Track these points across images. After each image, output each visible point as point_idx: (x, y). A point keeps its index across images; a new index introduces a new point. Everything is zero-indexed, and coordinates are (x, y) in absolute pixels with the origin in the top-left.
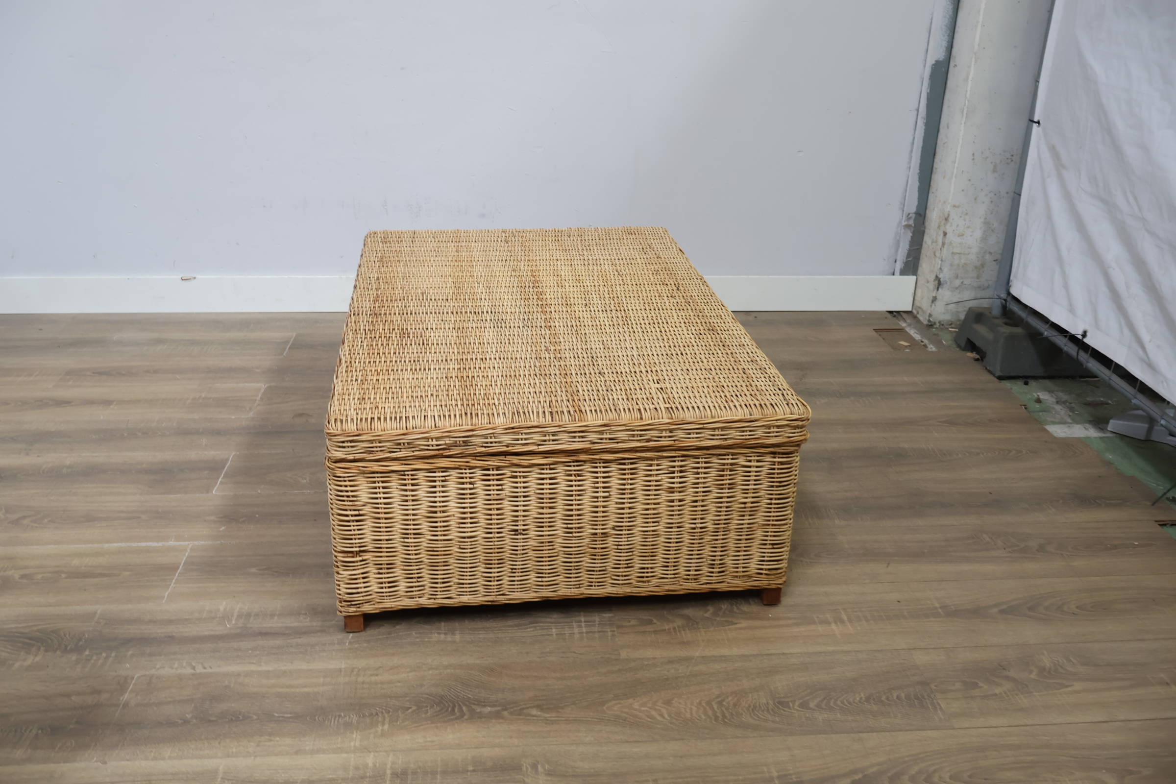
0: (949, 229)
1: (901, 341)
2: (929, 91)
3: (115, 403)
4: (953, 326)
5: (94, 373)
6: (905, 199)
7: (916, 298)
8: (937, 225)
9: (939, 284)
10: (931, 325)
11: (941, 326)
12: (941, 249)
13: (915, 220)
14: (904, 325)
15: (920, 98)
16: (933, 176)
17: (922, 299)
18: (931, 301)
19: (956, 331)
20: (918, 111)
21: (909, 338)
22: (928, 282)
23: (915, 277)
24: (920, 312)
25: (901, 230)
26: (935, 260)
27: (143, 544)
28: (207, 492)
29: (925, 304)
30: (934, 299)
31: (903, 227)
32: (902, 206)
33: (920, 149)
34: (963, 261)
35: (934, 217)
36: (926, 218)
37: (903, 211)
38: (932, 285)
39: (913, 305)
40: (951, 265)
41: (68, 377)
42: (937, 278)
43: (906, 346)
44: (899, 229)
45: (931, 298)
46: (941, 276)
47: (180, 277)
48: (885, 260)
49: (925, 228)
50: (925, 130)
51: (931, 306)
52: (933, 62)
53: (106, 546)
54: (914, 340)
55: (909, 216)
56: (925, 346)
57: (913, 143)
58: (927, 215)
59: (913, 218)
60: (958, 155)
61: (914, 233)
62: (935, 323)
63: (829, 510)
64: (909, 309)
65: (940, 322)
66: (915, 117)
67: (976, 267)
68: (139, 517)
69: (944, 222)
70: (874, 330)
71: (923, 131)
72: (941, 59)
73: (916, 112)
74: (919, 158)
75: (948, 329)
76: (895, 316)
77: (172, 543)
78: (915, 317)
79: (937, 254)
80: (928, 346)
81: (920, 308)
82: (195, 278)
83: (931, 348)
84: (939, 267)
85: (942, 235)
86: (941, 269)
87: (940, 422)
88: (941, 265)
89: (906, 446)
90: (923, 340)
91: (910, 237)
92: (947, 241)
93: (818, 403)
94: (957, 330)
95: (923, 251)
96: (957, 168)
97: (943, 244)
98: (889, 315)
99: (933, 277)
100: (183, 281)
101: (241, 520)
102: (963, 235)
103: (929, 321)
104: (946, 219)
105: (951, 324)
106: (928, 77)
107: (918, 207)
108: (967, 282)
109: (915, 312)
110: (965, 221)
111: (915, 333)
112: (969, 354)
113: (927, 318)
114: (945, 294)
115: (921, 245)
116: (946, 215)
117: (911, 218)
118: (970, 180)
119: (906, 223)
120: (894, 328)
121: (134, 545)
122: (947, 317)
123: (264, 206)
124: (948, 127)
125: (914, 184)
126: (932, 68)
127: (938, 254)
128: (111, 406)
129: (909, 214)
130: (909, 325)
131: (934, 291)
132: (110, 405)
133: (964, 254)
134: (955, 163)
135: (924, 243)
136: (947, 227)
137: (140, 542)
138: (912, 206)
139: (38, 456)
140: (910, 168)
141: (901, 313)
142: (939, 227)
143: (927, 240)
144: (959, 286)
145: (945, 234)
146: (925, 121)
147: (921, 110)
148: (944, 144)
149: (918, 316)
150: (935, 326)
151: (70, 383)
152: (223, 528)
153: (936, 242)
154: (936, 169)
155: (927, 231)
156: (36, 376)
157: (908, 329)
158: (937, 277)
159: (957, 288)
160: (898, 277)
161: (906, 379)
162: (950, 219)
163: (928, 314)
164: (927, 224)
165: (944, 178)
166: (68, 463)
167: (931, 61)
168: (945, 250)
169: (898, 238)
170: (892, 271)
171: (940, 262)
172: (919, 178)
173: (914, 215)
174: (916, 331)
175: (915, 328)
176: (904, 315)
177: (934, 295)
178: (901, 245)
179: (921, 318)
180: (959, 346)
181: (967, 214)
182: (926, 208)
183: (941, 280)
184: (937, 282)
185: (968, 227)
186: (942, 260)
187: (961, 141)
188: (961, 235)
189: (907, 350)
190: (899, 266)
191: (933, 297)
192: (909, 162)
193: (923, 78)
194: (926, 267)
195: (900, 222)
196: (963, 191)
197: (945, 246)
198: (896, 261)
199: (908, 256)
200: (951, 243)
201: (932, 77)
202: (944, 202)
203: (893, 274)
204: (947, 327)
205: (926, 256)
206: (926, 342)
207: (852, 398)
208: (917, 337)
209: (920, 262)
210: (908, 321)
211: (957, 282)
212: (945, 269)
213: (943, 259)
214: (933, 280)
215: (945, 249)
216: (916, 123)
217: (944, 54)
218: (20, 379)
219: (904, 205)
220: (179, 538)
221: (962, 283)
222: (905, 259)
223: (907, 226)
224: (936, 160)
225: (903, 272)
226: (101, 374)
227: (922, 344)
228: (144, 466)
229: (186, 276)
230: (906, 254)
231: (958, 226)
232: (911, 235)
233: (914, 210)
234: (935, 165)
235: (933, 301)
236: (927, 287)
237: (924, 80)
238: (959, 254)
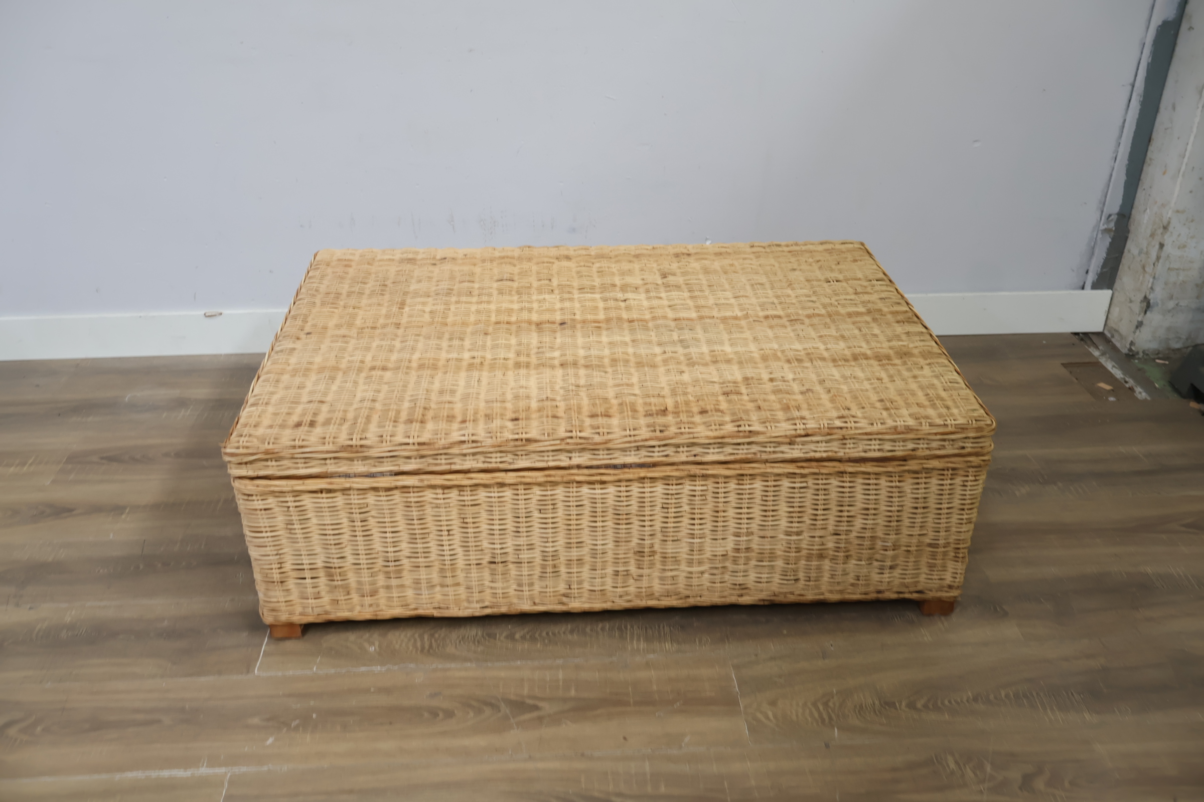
0: (1168, 240)
1: (1099, 382)
2: (1150, 61)
3: (127, 511)
4: (1160, 356)
5: (102, 458)
6: (1106, 197)
7: (1110, 316)
8: (1149, 232)
9: (1147, 305)
10: (1131, 355)
11: (1145, 357)
12: (1154, 264)
13: (1117, 223)
14: (1096, 353)
15: (1138, 69)
16: (1145, 168)
17: (1121, 320)
18: (1135, 327)
19: (1164, 364)
20: (1133, 86)
21: (1109, 378)
22: (1131, 301)
23: (1109, 292)
24: (1116, 336)
25: (1097, 235)
26: (1144, 277)
27: (166, 773)
28: (248, 672)
29: (1125, 327)
30: (1140, 325)
31: (1100, 232)
32: (1101, 206)
33: (1132, 135)
34: (1181, 278)
35: (1145, 222)
36: (1131, 220)
37: (1102, 212)
38: (1137, 307)
39: (1105, 325)
40: (1166, 284)
41: (70, 466)
42: (1146, 299)
43: (1109, 391)
44: (1095, 233)
45: (1136, 323)
46: (1151, 297)
47: (203, 313)
48: (1073, 271)
49: (1128, 232)
50: (1141, 110)
51: (1134, 332)
52: (1160, 23)
53: (118, 777)
54: (1116, 379)
55: (1111, 218)
56: (1131, 389)
57: (1123, 127)
58: (1132, 216)
59: (1115, 220)
60: (1189, 147)
61: (1113, 239)
62: (1138, 353)
63: (1072, 694)
64: (1100, 329)
65: (1144, 352)
66: (1128, 94)
67: (1197, 285)
68: (159, 721)
69: (1161, 230)
70: (1063, 364)
71: (1138, 112)
72: (1170, 19)
73: (1130, 88)
74: (1130, 145)
75: (1154, 360)
76: (1082, 340)
77: (204, 771)
78: (1108, 341)
79: (1147, 269)
80: (1135, 388)
81: (1117, 331)
82: (221, 314)
83: (1140, 393)
84: (1150, 285)
85: (1157, 246)
86: (1152, 288)
87: (1184, 526)
88: (1153, 283)
89: (1149, 570)
90: (1127, 379)
91: (1108, 244)
92: (1163, 255)
93: (1017, 493)
94: (1167, 362)
95: (1125, 261)
96: (1186, 165)
97: (1158, 258)
98: (1075, 339)
99: (1140, 297)
100: (208, 319)
101: (294, 724)
102: (1185, 246)
103: (1130, 350)
104: (1165, 228)
105: (1158, 354)
106: (1152, 43)
107: (1122, 207)
108: (1183, 303)
109: (1109, 335)
110: (1189, 229)
111: (1114, 366)
112: (1193, 405)
113: (1128, 346)
114: (1154, 318)
115: (1122, 253)
116: (1165, 223)
117: (1112, 220)
118: (1201, 179)
119: (1106, 226)
120: (1087, 360)
121: (154, 774)
122: (1153, 346)
123: (301, 226)
124: (1174, 108)
125: (1120, 177)
126: (1157, 30)
127: (1149, 269)
128: (123, 516)
129: (1110, 216)
130: (1103, 354)
131: (1139, 314)
132: (122, 514)
133: (1184, 270)
134: (1184, 158)
135: (1126, 251)
136: (1166, 237)
137: (162, 768)
138: (1114, 205)
139: (30, 608)
140: (1116, 159)
141: (1090, 335)
142: (1152, 235)
143: (1132, 248)
144: (1173, 309)
145: (1162, 246)
146: (1141, 99)
147: (1137, 84)
148: (1166, 129)
149: (1113, 340)
150: (1137, 357)
151: (72, 477)
152: (270, 741)
153: (1147, 253)
154: (1151, 159)
155: (1131, 236)
156: (31, 465)
157: (1103, 360)
158: (1145, 297)
159: (1169, 311)
160: (1088, 292)
161: (1122, 449)
162: (1171, 228)
163: (1129, 342)
164: (1132, 228)
165: (1164, 173)
166: (68, 619)
167: (1156, 21)
168: (1159, 266)
169: (1093, 243)
170: (1082, 284)
171: (1151, 280)
172: (1128, 170)
173: (1116, 216)
174: (1114, 364)
175: (1112, 359)
176: (1094, 338)
177: (1140, 319)
178: (1097, 251)
179: (1118, 345)
180: (1176, 390)
181: (1192, 221)
182: (1132, 207)
183: (1151, 302)
184: (1145, 304)
185: (1192, 237)
186: (1154, 278)
187: (1195, 130)
188: (1183, 247)
189: (1112, 399)
190: (1091, 278)
191: (1138, 321)
192: (1116, 152)
193: (1144, 44)
194: (1126, 279)
195: (1098, 225)
196: (1191, 192)
197: (1161, 261)
198: (1087, 272)
199: (1104, 266)
200: (1168, 256)
201: (1157, 42)
202: (1163, 205)
203: (1083, 288)
204: (1152, 357)
205: (1129, 268)
206: (1131, 383)
207: (1060, 484)
208: (1118, 374)
209: (1119, 273)
210: (1101, 348)
211: (1171, 304)
212: (1158, 289)
213: (1156, 276)
214: (1139, 300)
215: (1160, 264)
216: (1130, 101)
217: (1175, 12)
218: (12, 469)
219: (1104, 204)
220: (213, 761)
221: (1177, 305)
222: (1099, 270)
223: (1107, 231)
224: (1151, 148)
225: (1096, 286)
226: (111, 459)
227: (1127, 386)
228: (166, 623)
229: (210, 311)
230: (1101, 264)
231: (1179, 235)
232: (1110, 240)
233: (1116, 209)
234: (1149, 154)
235: (1137, 327)
236: (1130, 308)
237: (1146, 46)
238: (1177, 269)
